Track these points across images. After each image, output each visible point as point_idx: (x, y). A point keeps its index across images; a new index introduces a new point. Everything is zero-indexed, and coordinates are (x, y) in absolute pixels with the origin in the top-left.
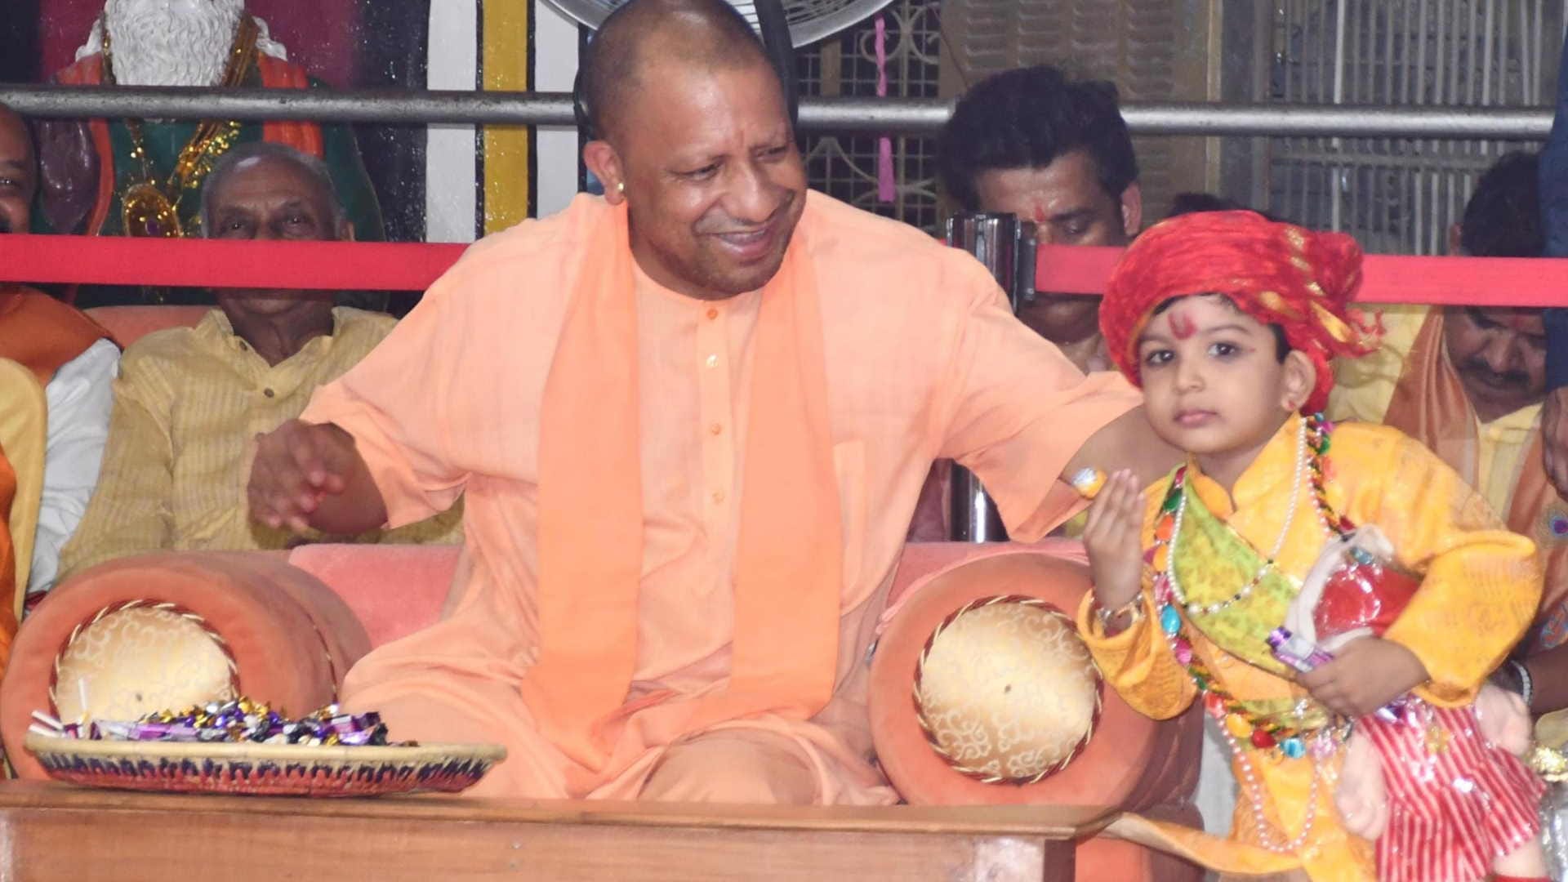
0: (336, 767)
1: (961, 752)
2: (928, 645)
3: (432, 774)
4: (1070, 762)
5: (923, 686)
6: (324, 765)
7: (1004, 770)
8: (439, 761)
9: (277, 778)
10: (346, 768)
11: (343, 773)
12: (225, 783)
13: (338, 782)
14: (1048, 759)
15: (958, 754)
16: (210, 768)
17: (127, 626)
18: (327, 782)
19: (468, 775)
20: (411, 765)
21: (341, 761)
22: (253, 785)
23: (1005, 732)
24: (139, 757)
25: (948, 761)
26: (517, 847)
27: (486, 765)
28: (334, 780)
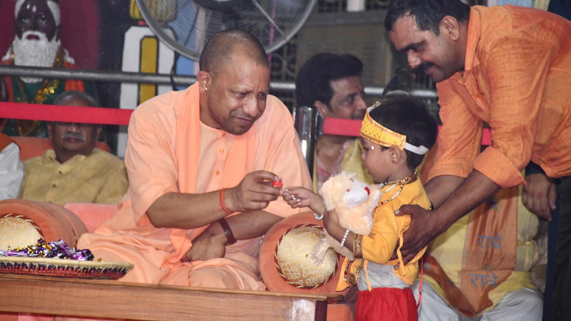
0: (75, 267)
1: (290, 277)
2: (280, 240)
3: (108, 272)
4: (327, 282)
5: (278, 254)
6: (71, 267)
7: (304, 283)
8: (111, 267)
9: (55, 271)
10: (79, 268)
11: (78, 269)
12: (37, 272)
13: (76, 273)
14: (320, 281)
15: (289, 277)
16: (32, 266)
17: (6, 223)
18: (72, 273)
19: (121, 273)
20: (101, 268)
21: (77, 265)
22: (46, 273)
23: (305, 270)
24: (7, 262)
25: (285, 279)
26: (136, 296)
27: (127, 270)
28: (74, 272)
